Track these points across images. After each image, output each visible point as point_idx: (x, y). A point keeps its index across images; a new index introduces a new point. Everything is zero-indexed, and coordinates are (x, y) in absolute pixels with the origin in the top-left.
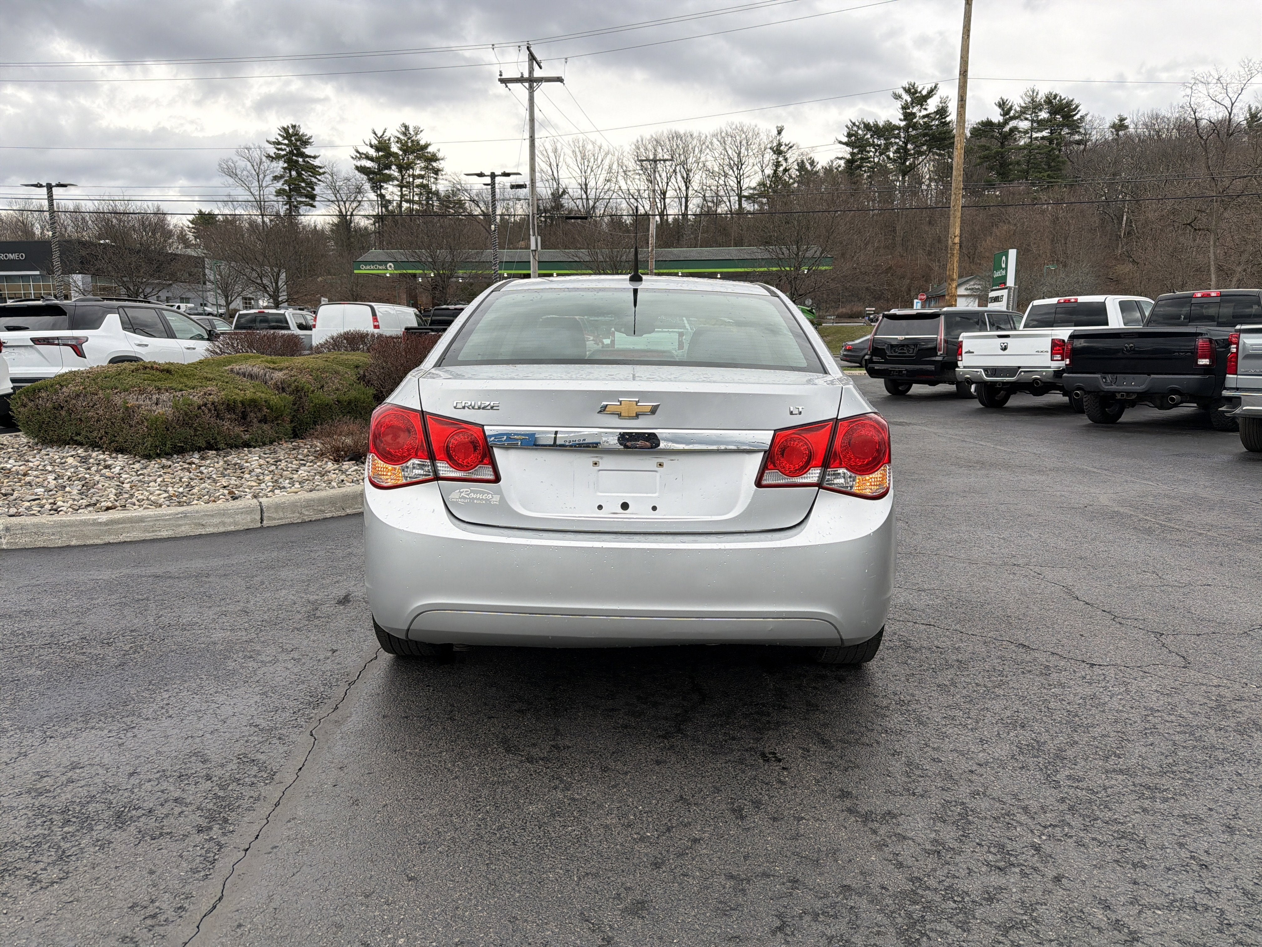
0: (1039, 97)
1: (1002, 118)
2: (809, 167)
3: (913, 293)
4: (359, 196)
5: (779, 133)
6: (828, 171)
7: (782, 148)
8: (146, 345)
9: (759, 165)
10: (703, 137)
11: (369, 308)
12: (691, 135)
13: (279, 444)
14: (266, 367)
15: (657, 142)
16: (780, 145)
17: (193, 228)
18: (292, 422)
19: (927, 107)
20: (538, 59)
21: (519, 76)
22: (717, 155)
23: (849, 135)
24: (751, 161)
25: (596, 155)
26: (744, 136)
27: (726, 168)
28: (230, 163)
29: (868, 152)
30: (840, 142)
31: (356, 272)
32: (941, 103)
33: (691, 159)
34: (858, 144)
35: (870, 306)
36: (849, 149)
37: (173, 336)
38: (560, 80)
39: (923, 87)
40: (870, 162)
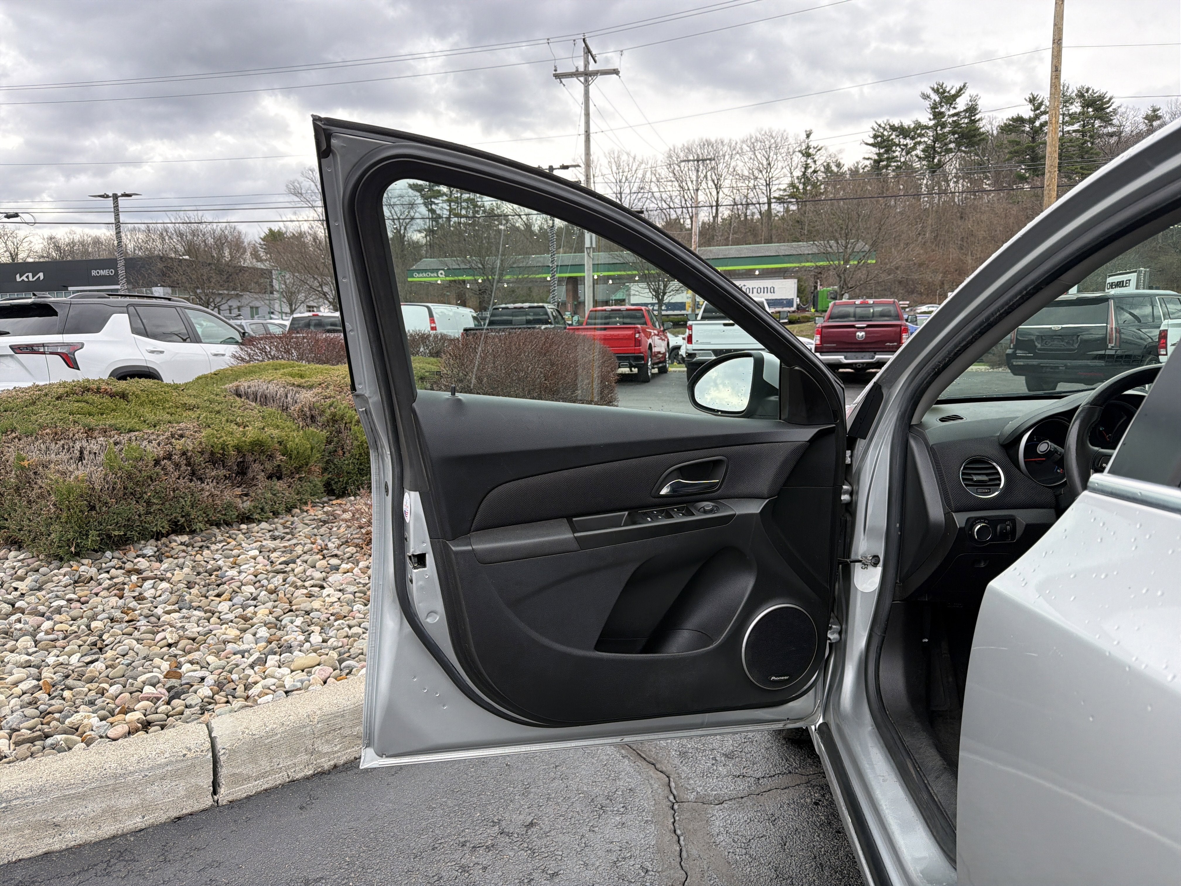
0: (1070, 90)
1: (1033, 113)
2: (835, 169)
3: (946, 287)
4: (411, 211)
5: (808, 136)
6: (854, 172)
7: (811, 151)
8: (162, 352)
9: (788, 168)
10: (733, 144)
11: (426, 309)
12: (722, 142)
13: (302, 511)
14: (288, 384)
15: (688, 149)
16: (808, 147)
17: (264, 245)
18: (325, 470)
19: (956, 106)
20: (594, 53)
21: (574, 70)
22: (747, 160)
23: (875, 137)
24: (780, 164)
25: (631, 165)
26: (773, 141)
27: (756, 172)
28: (296, 184)
29: (894, 152)
30: (867, 144)
31: (409, 279)
32: (971, 101)
33: (721, 164)
34: (884, 144)
35: (903, 300)
36: (875, 150)
37: (196, 339)
38: (616, 72)
39: (951, 87)
40: (897, 161)
